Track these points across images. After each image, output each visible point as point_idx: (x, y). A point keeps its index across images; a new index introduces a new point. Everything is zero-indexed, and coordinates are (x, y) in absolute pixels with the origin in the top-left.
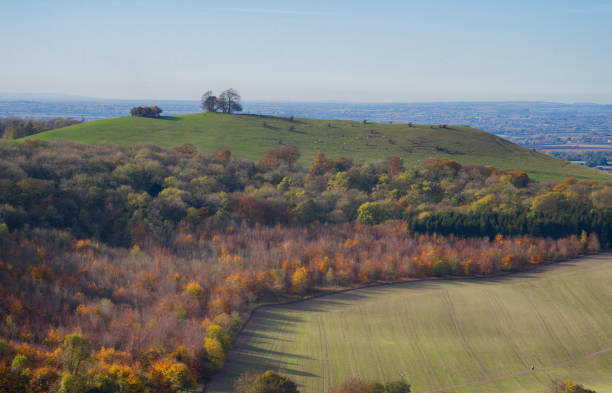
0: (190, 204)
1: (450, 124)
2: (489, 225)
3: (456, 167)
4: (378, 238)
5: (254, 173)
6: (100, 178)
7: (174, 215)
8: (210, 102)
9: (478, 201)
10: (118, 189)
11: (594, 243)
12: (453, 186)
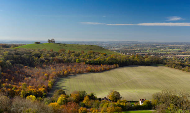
0: (46, 59)
1: (93, 45)
2: (99, 63)
3: (94, 52)
4: (80, 65)
5: (57, 54)
6: (29, 55)
7: (42, 61)
8: (49, 41)
9: (98, 58)
10: (32, 57)
11: (118, 66)
12: (93, 56)
